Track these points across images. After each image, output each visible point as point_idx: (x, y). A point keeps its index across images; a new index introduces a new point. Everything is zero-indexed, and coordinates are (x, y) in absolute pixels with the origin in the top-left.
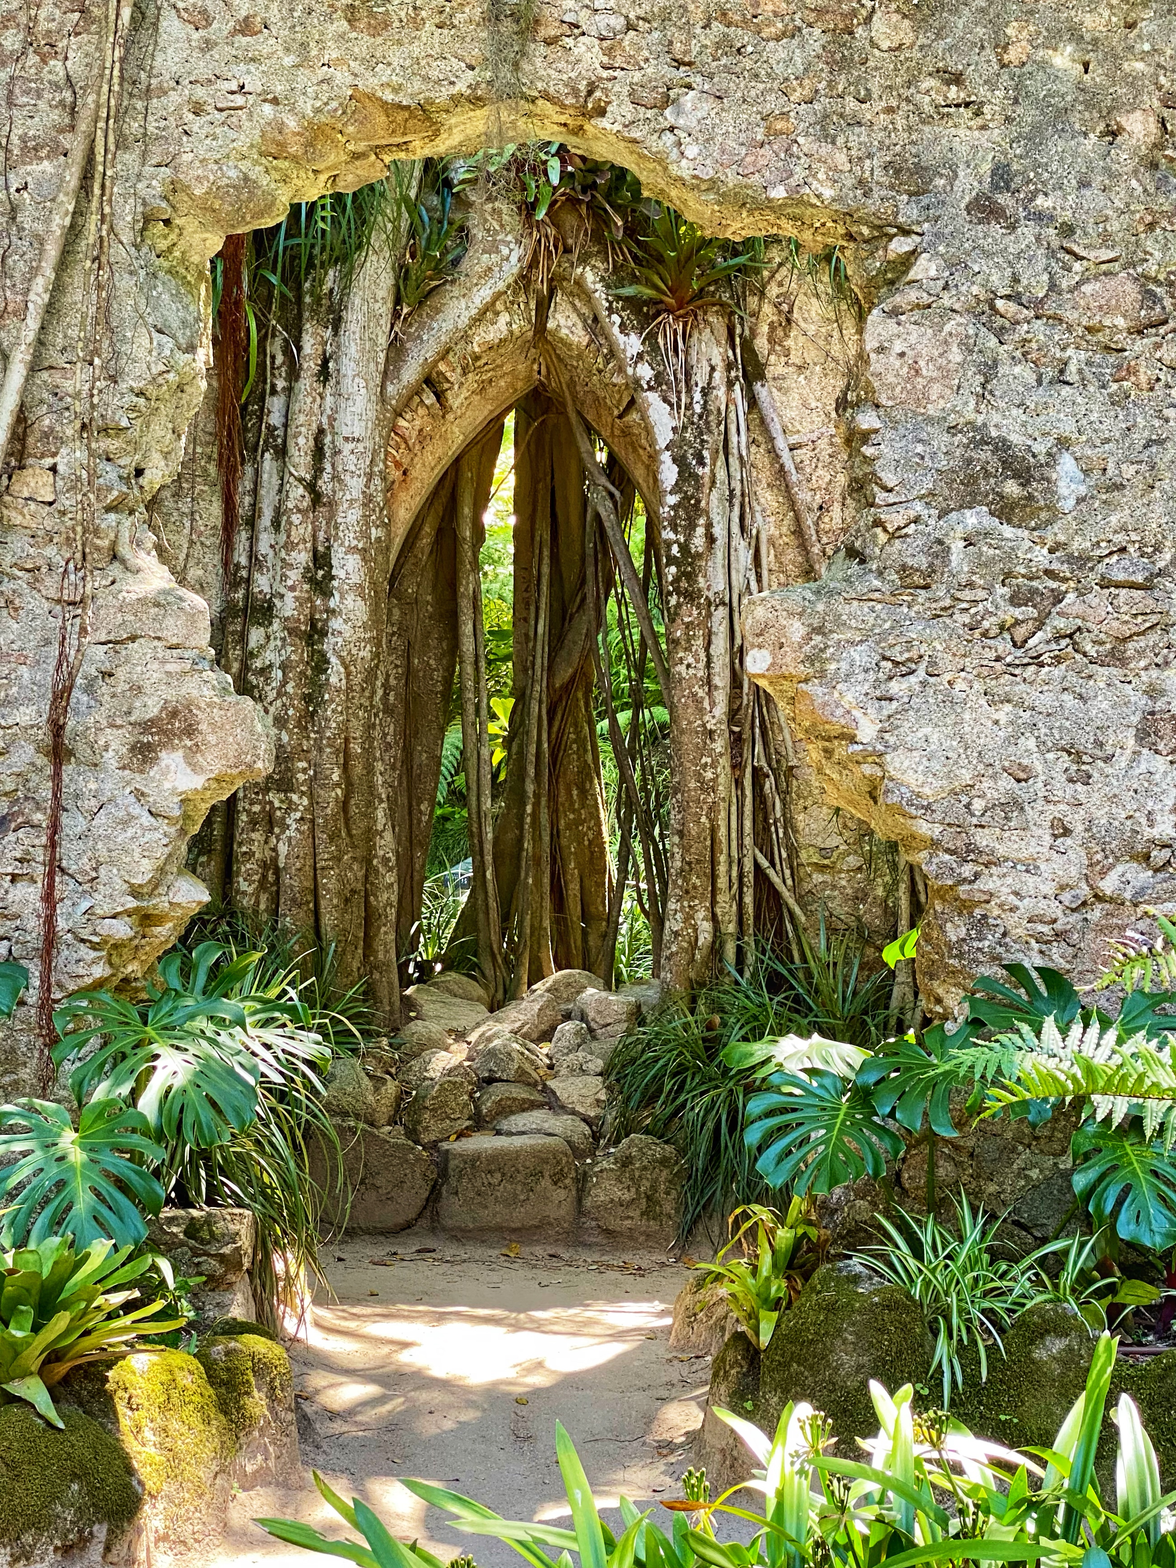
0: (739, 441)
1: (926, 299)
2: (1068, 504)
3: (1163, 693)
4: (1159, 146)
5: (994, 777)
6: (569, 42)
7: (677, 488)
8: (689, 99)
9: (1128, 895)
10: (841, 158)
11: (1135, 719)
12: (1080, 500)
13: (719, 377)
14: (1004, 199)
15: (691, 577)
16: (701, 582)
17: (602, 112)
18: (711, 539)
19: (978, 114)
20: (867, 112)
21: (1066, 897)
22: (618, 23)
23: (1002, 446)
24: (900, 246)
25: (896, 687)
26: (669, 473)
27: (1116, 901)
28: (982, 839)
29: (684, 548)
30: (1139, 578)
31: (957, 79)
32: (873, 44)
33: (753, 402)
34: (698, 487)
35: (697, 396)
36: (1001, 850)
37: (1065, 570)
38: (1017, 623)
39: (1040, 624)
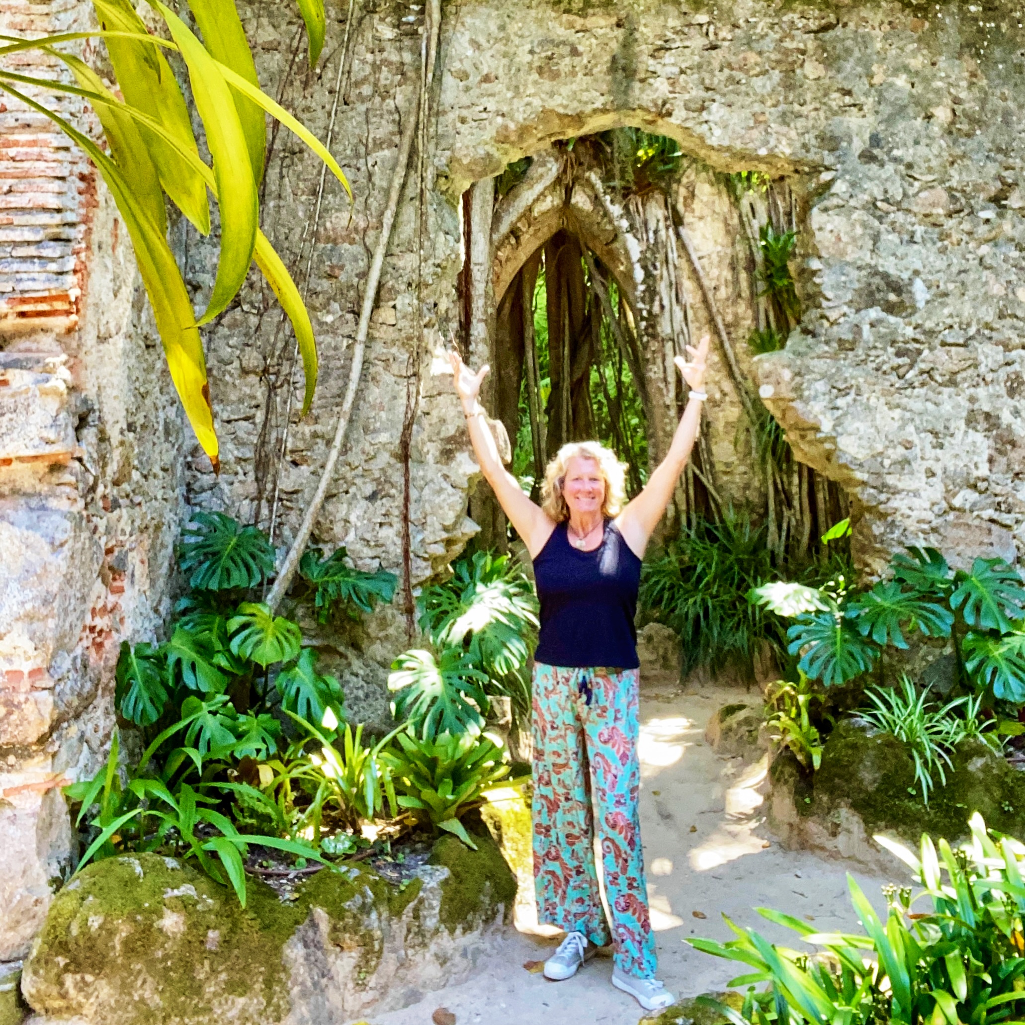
0: (673, 256)
1: (841, 203)
2: (921, 304)
3: (977, 400)
4: (953, 123)
5: (895, 447)
6: (651, 81)
7: (644, 282)
8: (714, 107)
9: (967, 507)
10: (793, 134)
11: (965, 414)
12: (927, 302)
13: (662, 225)
14: (876, 152)
15: (653, 327)
16: (659, 329)
17: (669, 114)
18: (662, 307)
19: (861, 109)
20: (805, 110)
21: (936, 509)
22: (676, 70)
23: (885, 276)
24: (826, 176)
25: (840, 402)
26: (639, 274)
27: (961, 510)
28: (890, 480)
29: (650, 312)
30: (961, 341)
31: (849, 93)
32: (806, 77)
33: (678, 235)
34: (655, 281)
35: (651, 235)
36: (900, 486)
37: (922, 338)
38: (899, 366)
39: (911, 366)
